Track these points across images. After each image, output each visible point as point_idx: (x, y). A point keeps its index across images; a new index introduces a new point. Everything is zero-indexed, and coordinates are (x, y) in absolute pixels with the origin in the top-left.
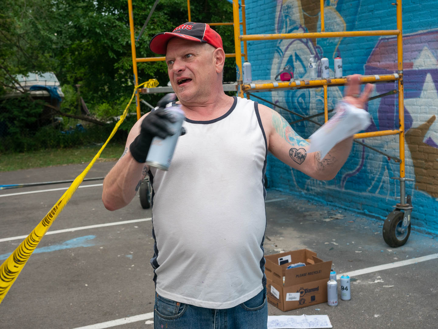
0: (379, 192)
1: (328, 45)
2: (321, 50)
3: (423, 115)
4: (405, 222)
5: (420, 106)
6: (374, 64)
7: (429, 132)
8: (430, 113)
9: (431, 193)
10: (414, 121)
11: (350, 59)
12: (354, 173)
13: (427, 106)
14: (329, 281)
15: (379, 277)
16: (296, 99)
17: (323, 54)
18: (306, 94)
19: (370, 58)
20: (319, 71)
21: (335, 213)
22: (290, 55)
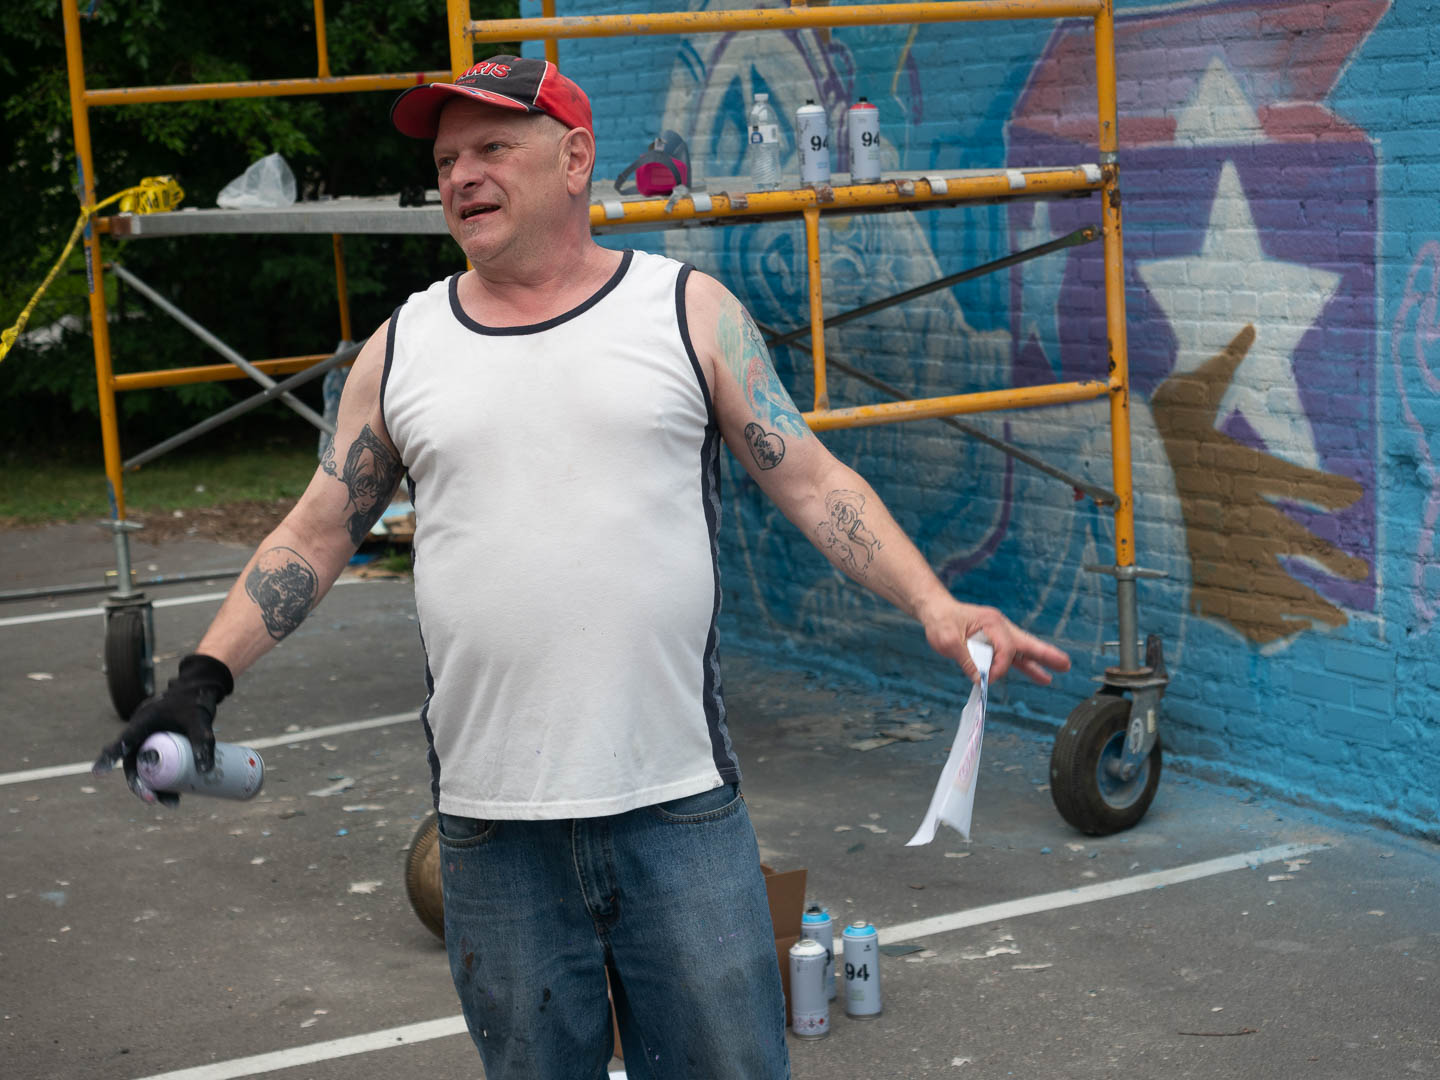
0: (1067, 628)
1: (872, 38)
2: (847, 59)
3: (1212, 323)
4: (1136, 735)
5: (1202, 290)
6: (1039, 121)
7: (1232, 387)
8: (1235, 317)
9: (1243, 624)
10: (1182, 345)
11: (954, 98)
12: (977, 556)
13: (1225, 289)
14: (797, 945)
15: (1009, 938)
16: (759, 255)
17: (854, 77)
18: (794, 238)
19: (1026, 97)
20: (843, 144)
21: (903, 719)
22: (732, 76)
